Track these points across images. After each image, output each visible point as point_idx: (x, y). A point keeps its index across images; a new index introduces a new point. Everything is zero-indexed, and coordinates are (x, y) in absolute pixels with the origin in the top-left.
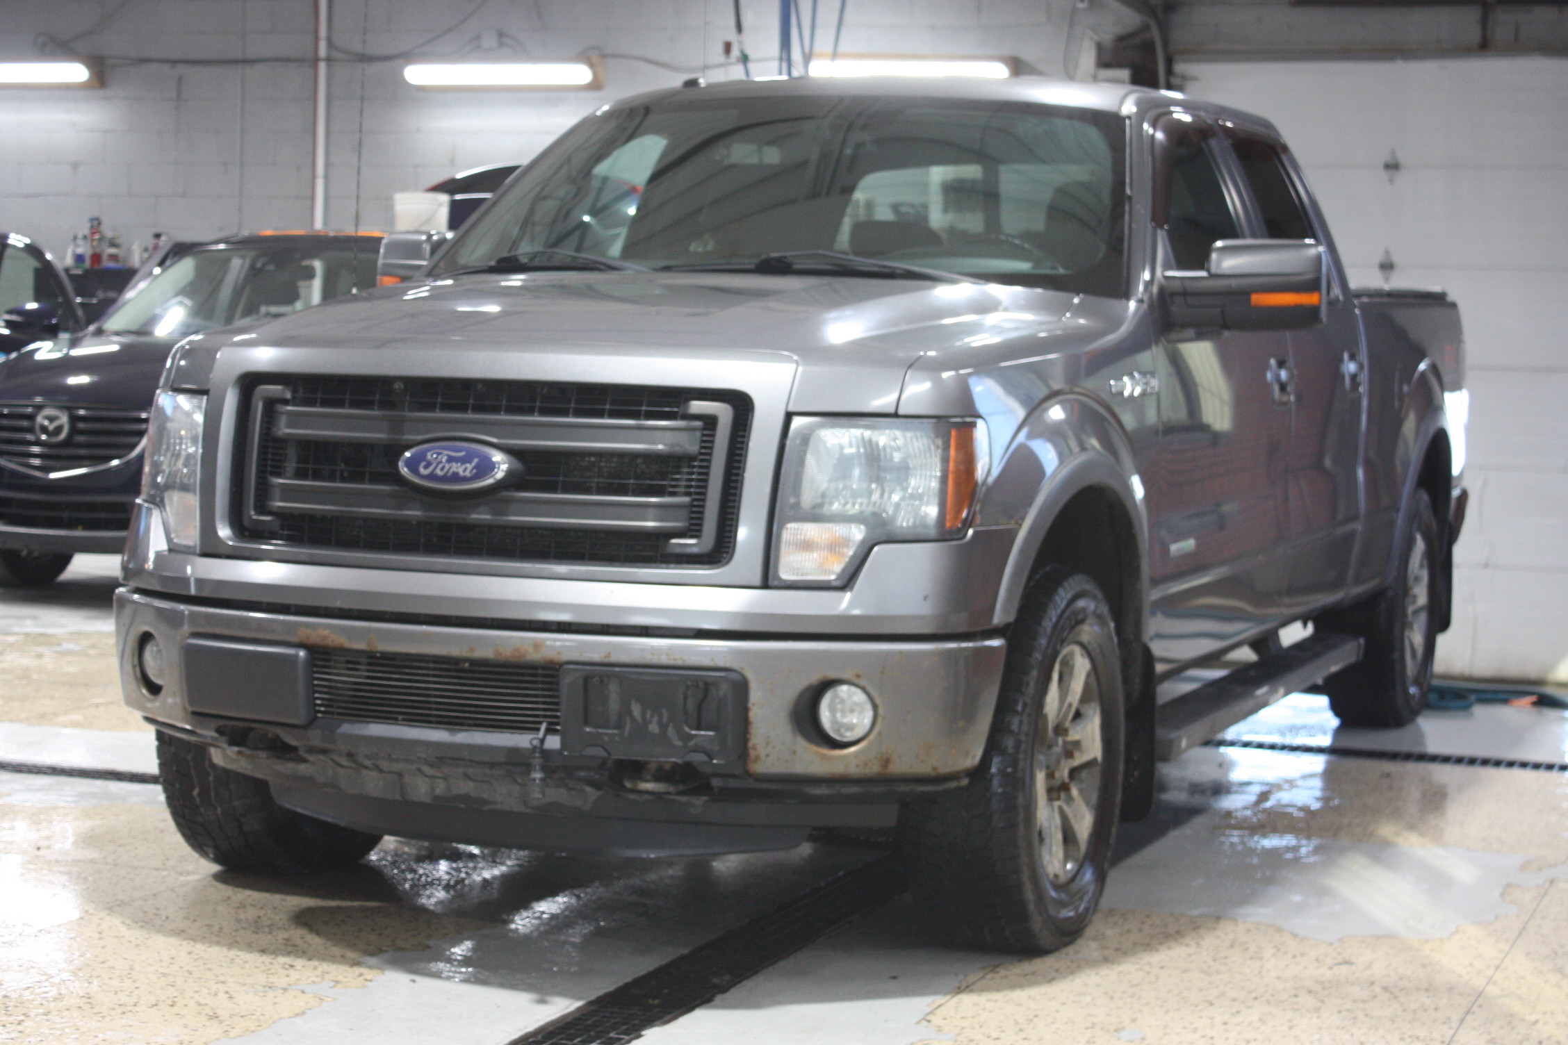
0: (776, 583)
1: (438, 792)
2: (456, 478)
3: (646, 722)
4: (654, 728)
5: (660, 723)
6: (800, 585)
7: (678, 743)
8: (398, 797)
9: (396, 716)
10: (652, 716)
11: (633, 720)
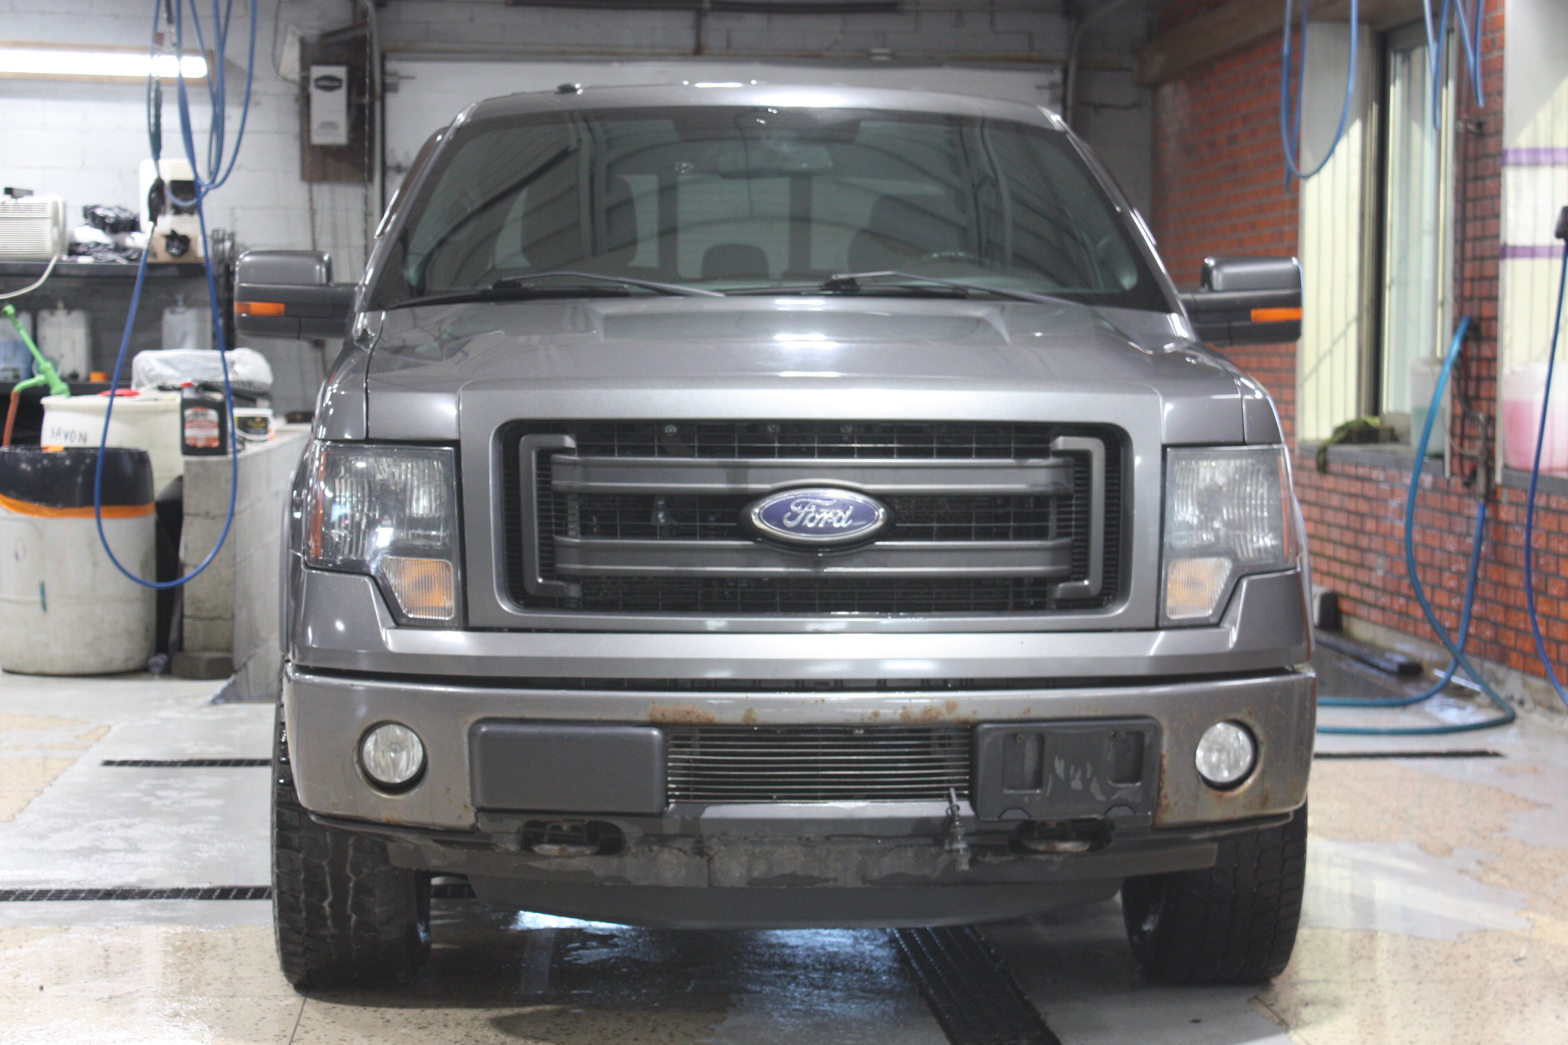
0: (1166, 623)
1: (756, 874)
2: (829, 529)
3: (1068, 779)
4: (1077, 784)
5: (1083, 779)
6: (1185, 623)
7: (1101, 798)
8: (705, 885)
9: (770, 794)
10: (1076, 771)
11: (1056, 777)
